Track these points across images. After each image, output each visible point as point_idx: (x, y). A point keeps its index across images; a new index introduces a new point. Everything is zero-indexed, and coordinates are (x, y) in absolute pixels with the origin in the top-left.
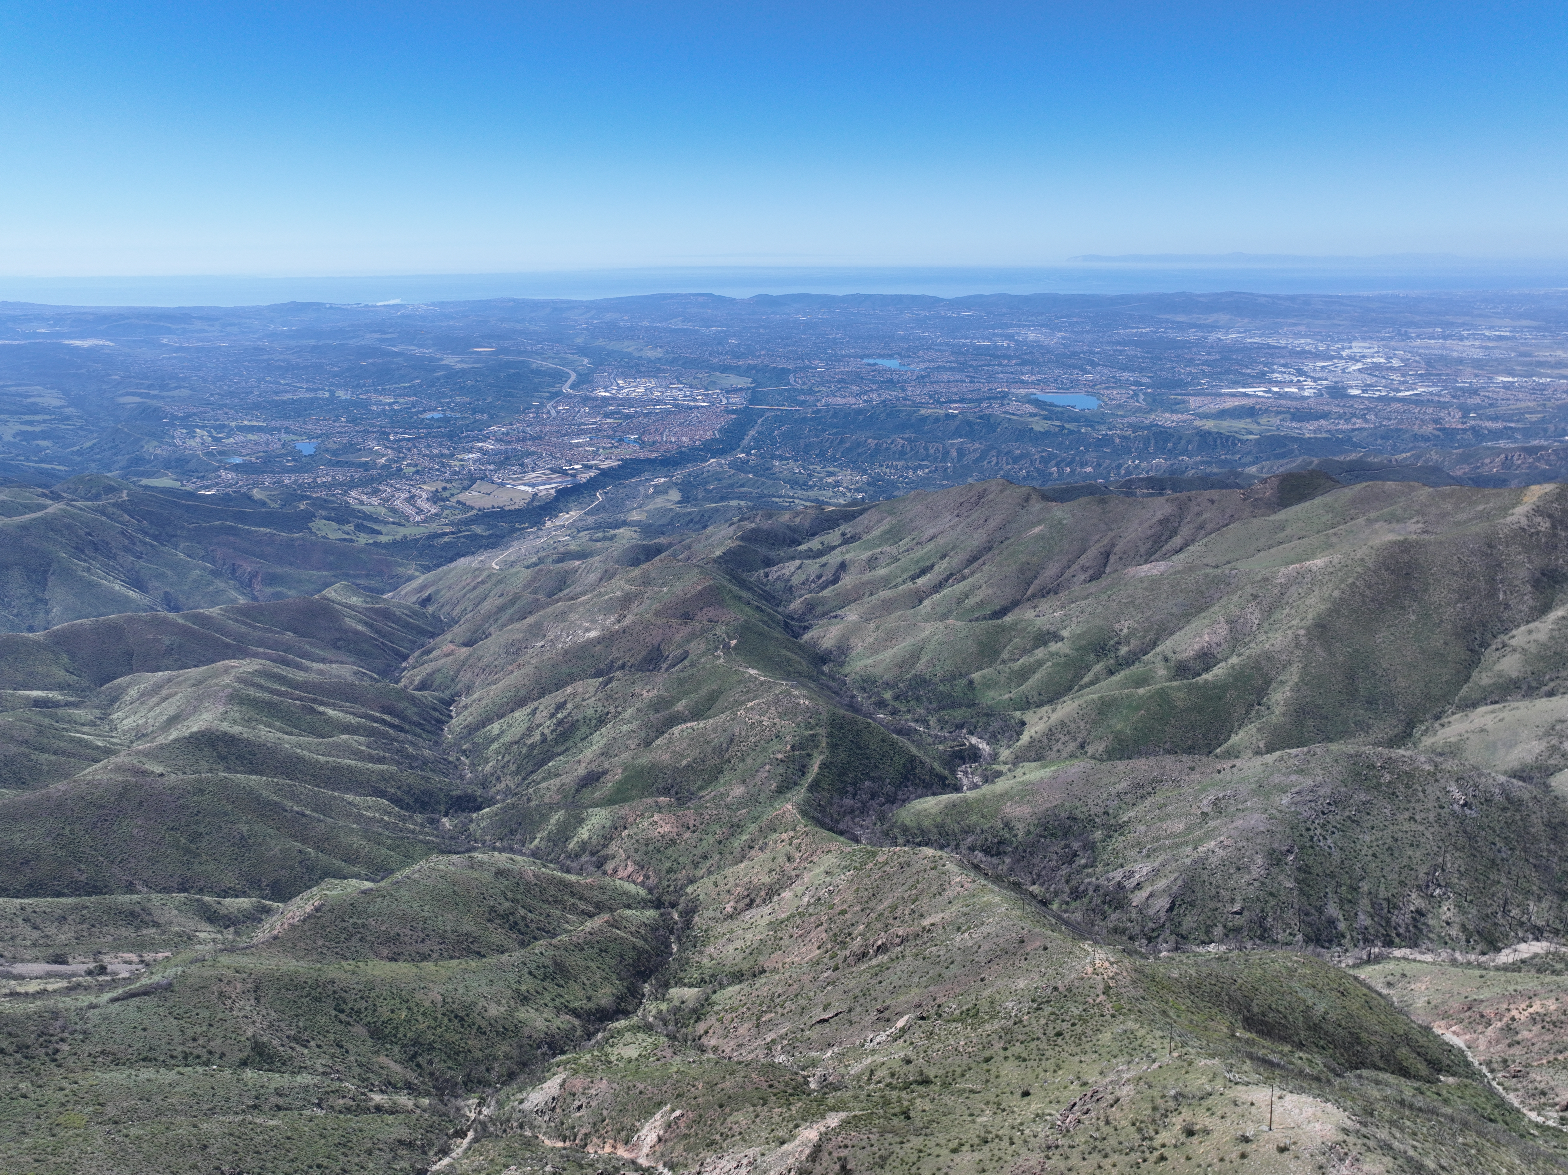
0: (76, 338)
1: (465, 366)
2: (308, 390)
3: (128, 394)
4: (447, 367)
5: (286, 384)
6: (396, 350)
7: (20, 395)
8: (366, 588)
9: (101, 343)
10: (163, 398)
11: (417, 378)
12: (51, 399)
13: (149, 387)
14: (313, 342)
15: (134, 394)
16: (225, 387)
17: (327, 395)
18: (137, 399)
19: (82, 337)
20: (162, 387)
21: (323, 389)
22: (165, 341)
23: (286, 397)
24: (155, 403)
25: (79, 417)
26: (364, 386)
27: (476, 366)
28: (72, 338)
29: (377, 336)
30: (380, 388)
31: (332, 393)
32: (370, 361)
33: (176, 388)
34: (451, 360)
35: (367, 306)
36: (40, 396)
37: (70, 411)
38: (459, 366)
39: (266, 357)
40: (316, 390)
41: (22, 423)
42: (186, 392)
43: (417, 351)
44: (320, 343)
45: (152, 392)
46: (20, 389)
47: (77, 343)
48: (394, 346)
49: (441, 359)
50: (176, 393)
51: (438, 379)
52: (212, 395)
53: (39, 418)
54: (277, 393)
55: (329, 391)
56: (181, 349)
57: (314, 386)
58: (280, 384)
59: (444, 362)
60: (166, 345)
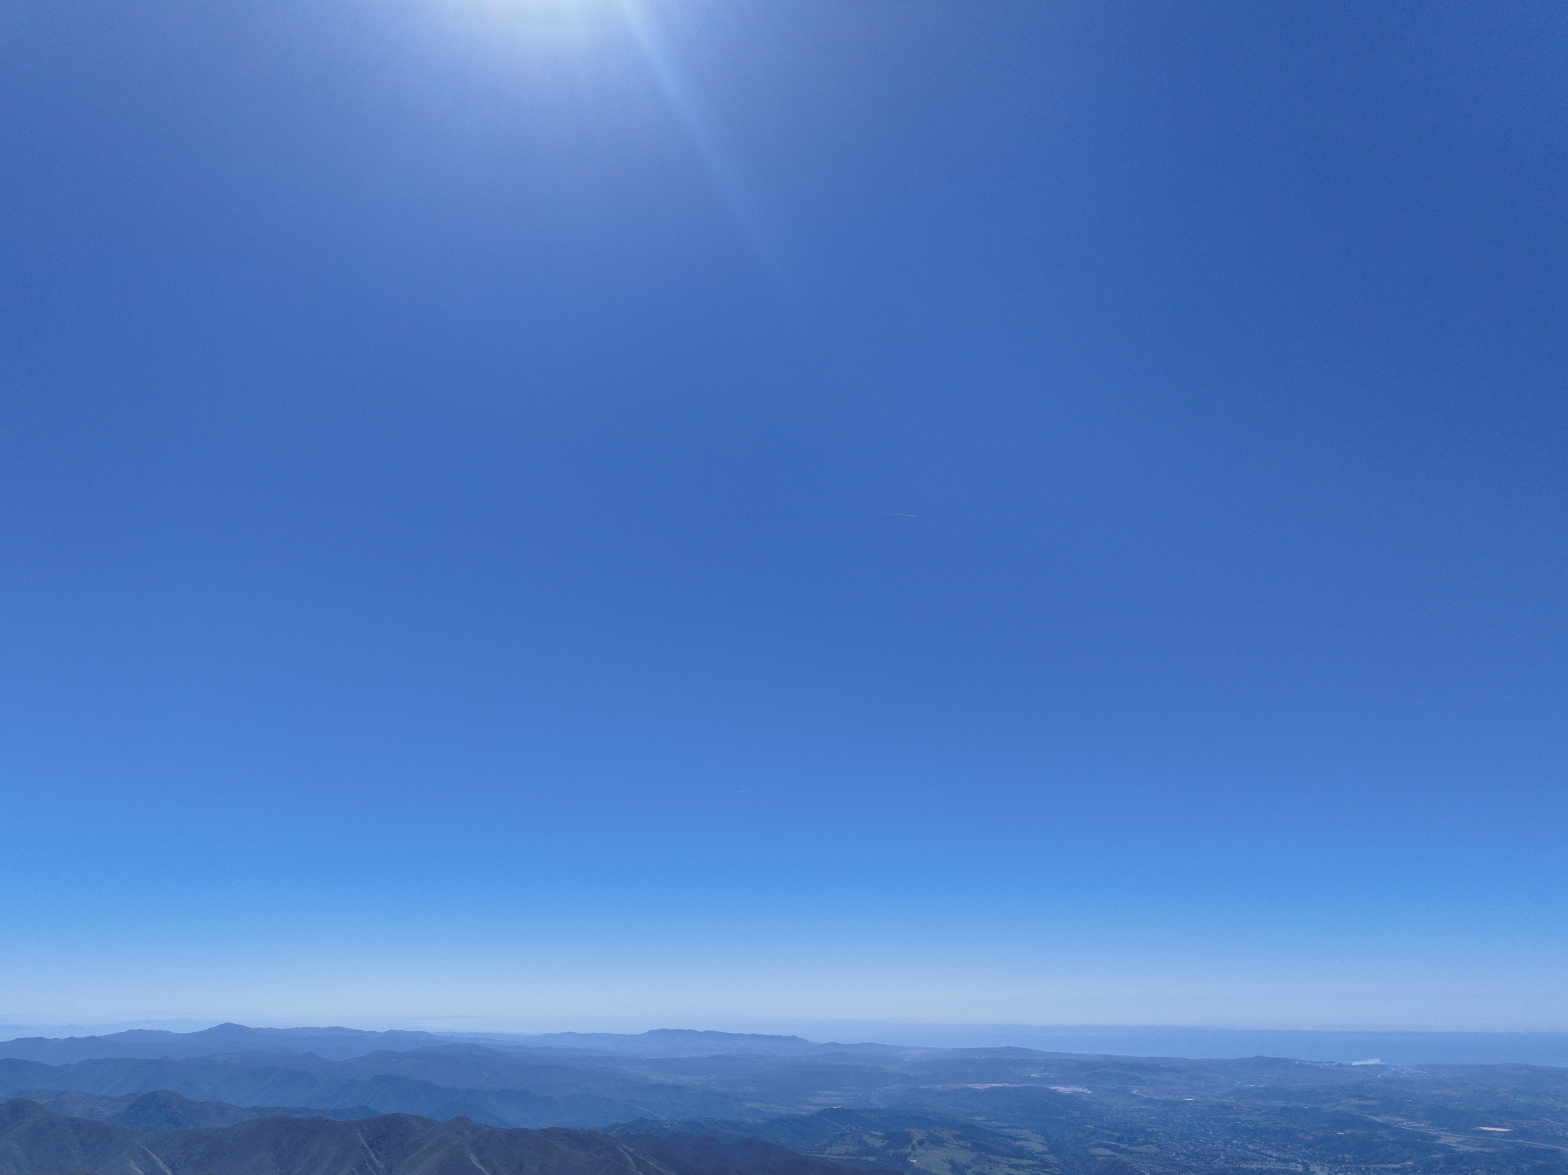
0: (1061, 1084)
1: (1472, 1149)
2: (1279, 1160)
3: (1100, 1145)
4: (1445, 1148)
5: (1254, 1151)
6: (1379, 1120)
7: (1011, 1137)
9: (1080, 1090)
10: (1131, 1153)
11: (1409, 1158)
12: (1035, 1144)
13: (1120, 1139)
14: (1281, 1103)
15: (1105, 1146)
16: (1191, 1147)
17: (1300, 1168)
18: (1108, 1152)
19: (1065, 1084)
20: (1132, 1141)
21: (1295, 1161)
22: (1135, 1092)
23: (1255, 1166)
24: (1124, 1158)
25: (1057, 1166)
26: (1343, 1162)
27: (1487, 1150)
28: (1057, 1084)
29: (1354, 1101)
30: (1363, 1167)
31: (1306, 1166)
32: (1348, 1131)
33: (1144, 1143)
34: (1449, 1139)
35: (1340, 1065)
36: (1027, 1140)
37: (1050, 1157)
38: (1463, 1148)
39: (1232, 1117)
41: (1010, 1166)
42: (1153, 1149)
43: (1406, 1124)
44: (1291, 1105)
45: (1122, 1146)
46: (1013, 1132)
47: (1061, 1089)
48: (1377, 1115)
49: (1437, 1137)
50: (1143, 1149)
51: (1437, 1162)
52: (1177, 1154)
53: (1024, 1162)
54: (1245, 1160)
55: (1303, 1164)
56: (1149, 1101)
57: (1287, 1156)
58: (1247, 1149)
59: (1442, 1141)
60: (1135, 1096)
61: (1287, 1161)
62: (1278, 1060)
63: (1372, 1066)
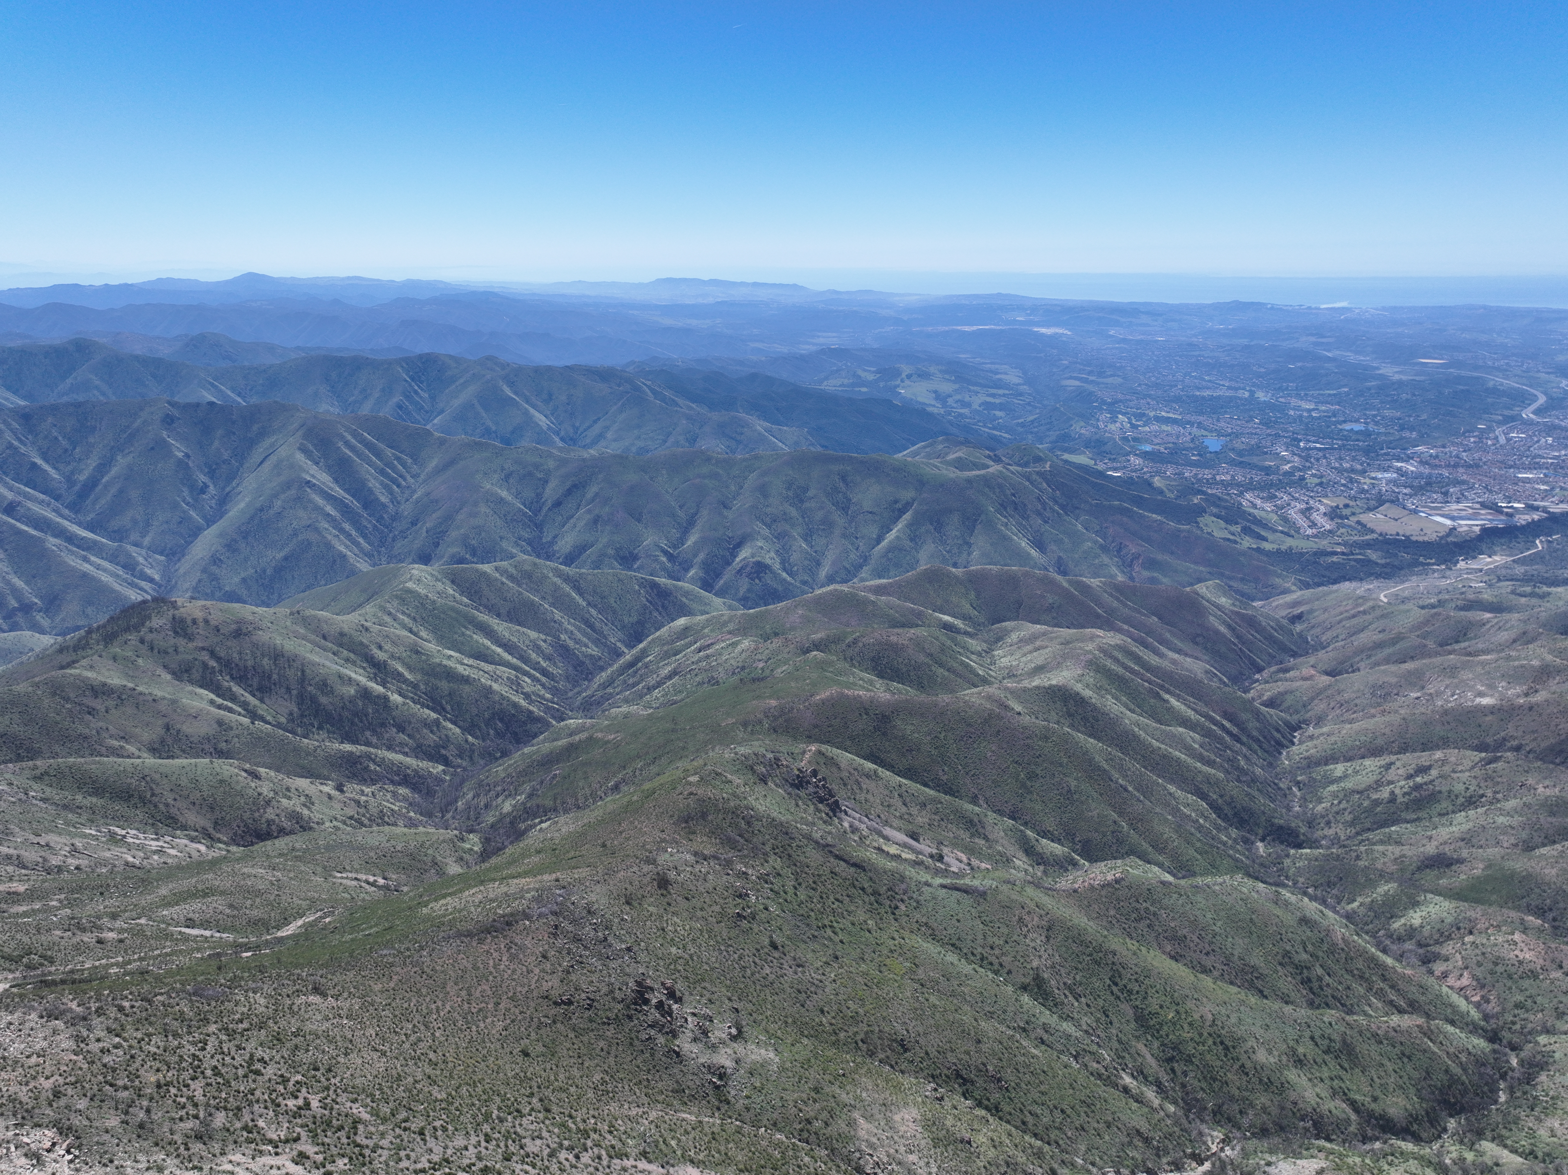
0: (1043, 326)
1: (1404, 378)
2: (1229, 388)
3: (1071, 378)
4: (1382, 377)
5: (1210, 381)
6: (1329, 355)
7: (991, 371)
8: (1237, 592)
9: (1061, 331)
10: (1098, 384)
11: (1345, 386)
12: (1013, 377)
13: (1090, 373)
14: (1245, 341)
15: (1076, 378)
16: (1153, 379)
17: (1247, 394)
18: (1077, 383)
19: (1048, 326)
20: (1101, 374)
21: (1244, 389)
22: (1112, 333)
23: (1206, 393)
24: (1091, 388)
25: (1030, 394)
26: (1287, 389)
27: (1417, 378)
28: (1039, 326)
29: (1313, 339)
30: (1302, 393)
31: (1252, 393)
32: (1299, 364)
33: (1111, 376)
34: (1390, 371)
35: (1309, 308)
36: (1006, 374)
37: (1025, 388)
38: (1397, 377)
39: (1197, 353)
40: (1236, 389)
41: (988, 395)
42: (1119, 380)
43: (1352, 357)
44: (1252, 343)
45: (1091, 378)
46: (993, 367)
47: (1043, 330)
48: (1329, 351)
49: (1378, 368)
50: (1110, 380)
51: (1369, 389)
52: (1140, 385)
53: (1001, 392)
54: (1198, 389)
55: (1250, 391)
56: (1124, 340)
57: (1236, 385)
58: (1204, 380)
59: (1380, 372)
60: (1112, 336)
62: (1252, 303)
63: (1339, 308)
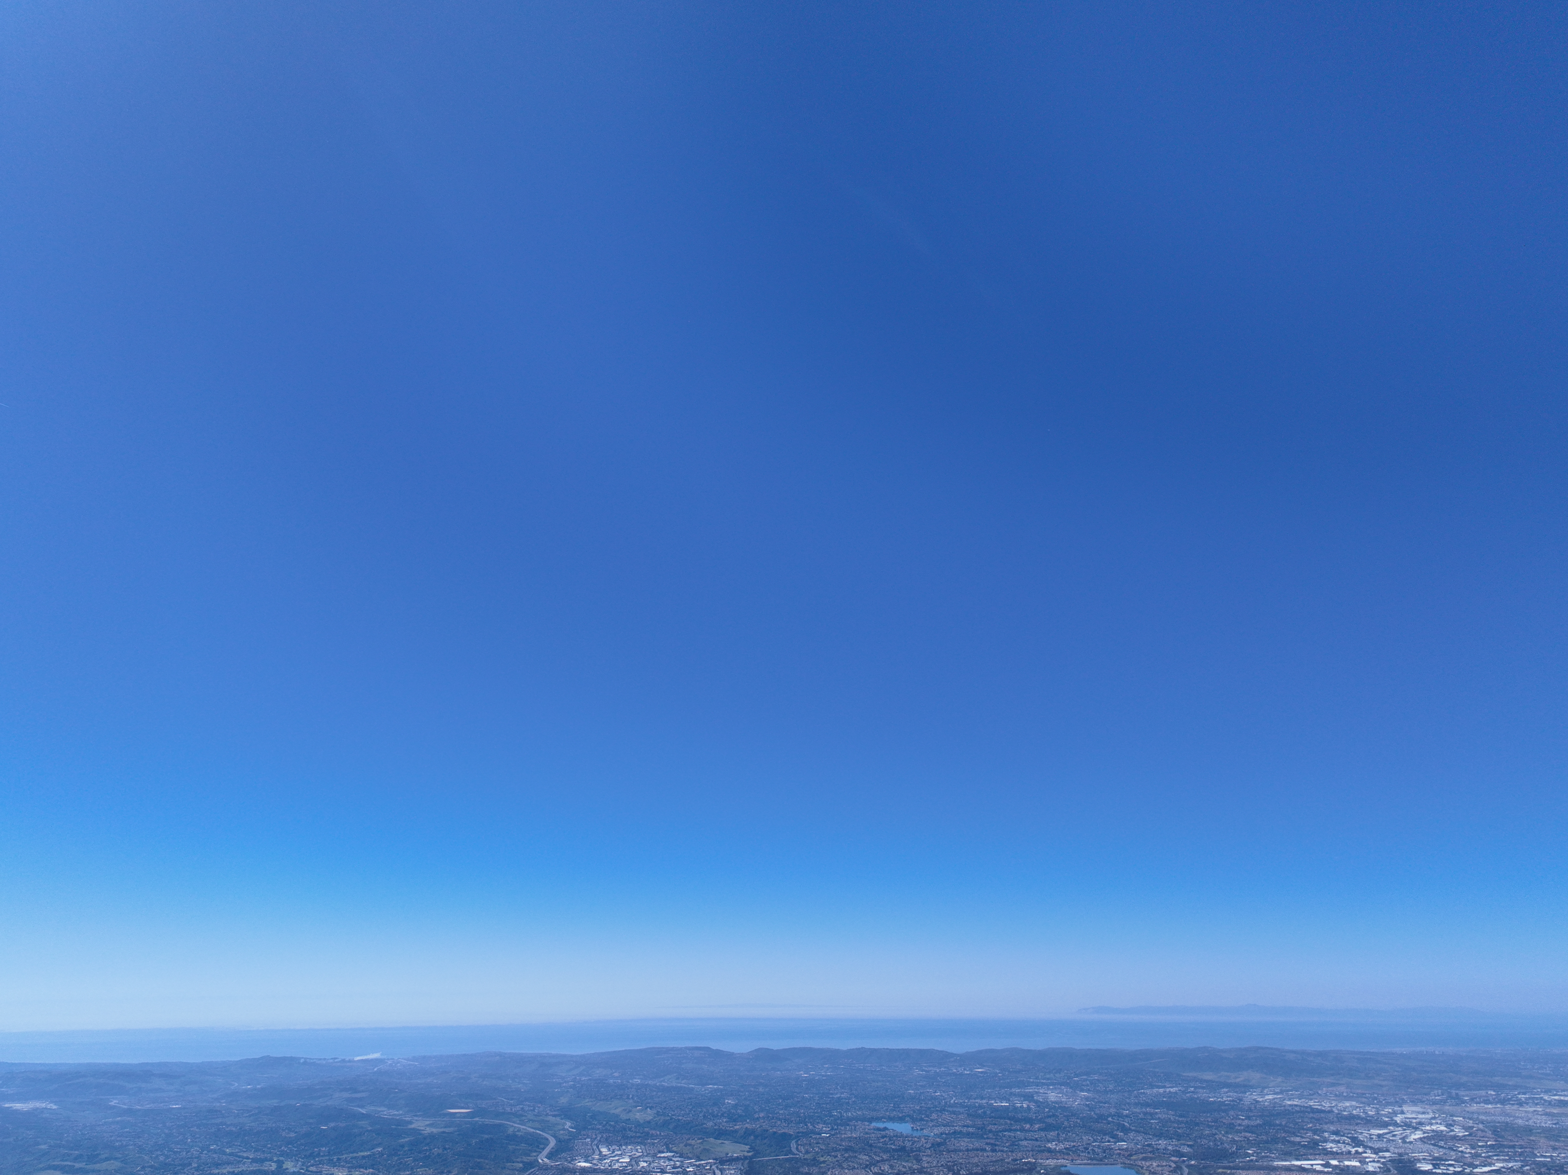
0: (19, 1100)
1: (435, 1130)
2: (254, 1160)
3: (49, 1168)
4: (416, 1131)
5: (231, 1154)
6: (363, 1111)
9: (44, 1105)
11: (379, 1145)
13: (77, 1159)
14: (274, 1102)
15: (56, 1168)
16: (162, 1158)
17: (274, 1166)
19: (24, 1100)
20: (92, 1159)
21: (271, 1160)
22: (113, 1103)
26: (318, 1155)
27: (447, 1130)
28: (13, 1101)
29: (346, 1095)
30: (335, 1158)
31: (280, 1164)
33: (107, 1159)
34: (422, 1125)
35: (343, 1061)
38: (428, 1130)
39: (218, 1120)
42: (116, 1165)
43: (385, 1113)
44: (282, 1104)
48: (362, 1107)
49: (410, 1123)
50: (104, 1166)
51: (402, 1146)
52: (143, 1168)
54: (217, 1165)
55: (278, 1161)
56: (130, 1112)
57: (262, 1156)
58: (224, 1153)
59: (413, 1126)
60: (114, 1107)
61: (262, 1161)
62: (284, 1059)
63: (372, 1060)
